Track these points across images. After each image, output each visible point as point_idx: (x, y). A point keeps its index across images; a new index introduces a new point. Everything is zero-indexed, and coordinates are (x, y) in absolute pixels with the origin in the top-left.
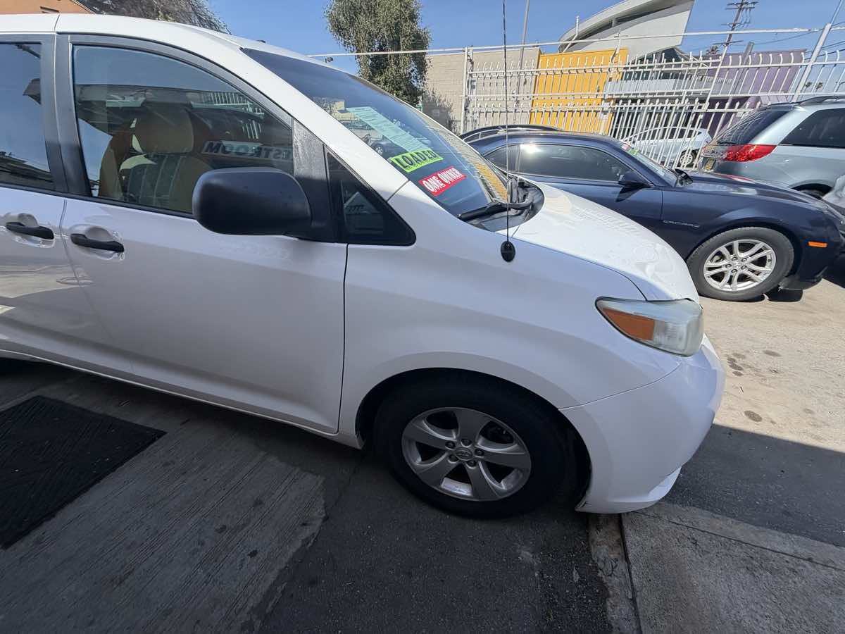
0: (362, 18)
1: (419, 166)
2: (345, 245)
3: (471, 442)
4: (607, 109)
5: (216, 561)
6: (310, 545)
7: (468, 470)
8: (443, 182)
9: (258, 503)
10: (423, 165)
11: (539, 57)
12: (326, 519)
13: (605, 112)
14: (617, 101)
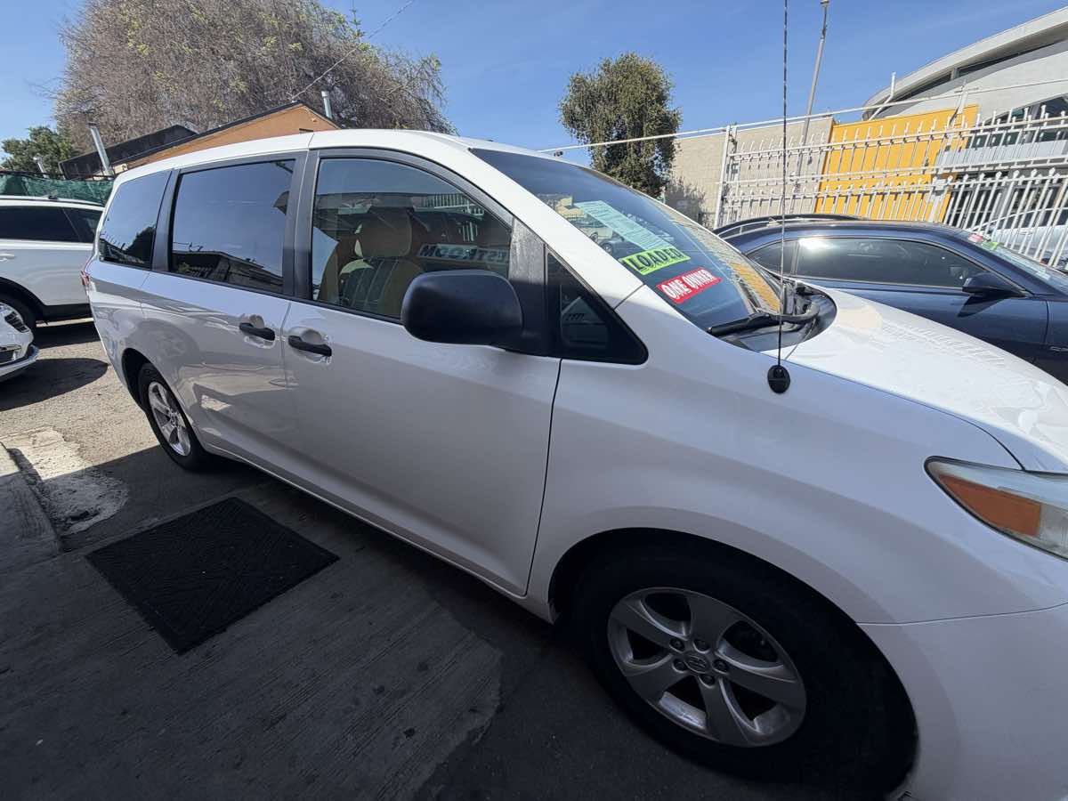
0: (600, 106)
1: (658, 267)
2: (558, 360)
3: (709, 645)
4: (942, 188)
5: (368, 730)
6: (477, 740)
7: (701, 689)
8: (688, 287)
9: (423, 667)
10: (663, 266)
11: (832, 128)
12: (500, 710)
13: (938, 193)
14: (959, 177)
